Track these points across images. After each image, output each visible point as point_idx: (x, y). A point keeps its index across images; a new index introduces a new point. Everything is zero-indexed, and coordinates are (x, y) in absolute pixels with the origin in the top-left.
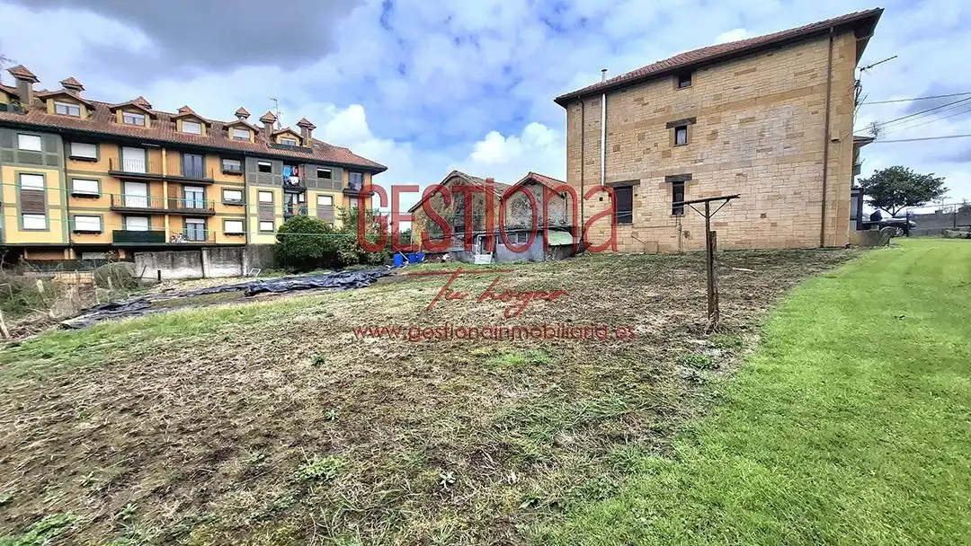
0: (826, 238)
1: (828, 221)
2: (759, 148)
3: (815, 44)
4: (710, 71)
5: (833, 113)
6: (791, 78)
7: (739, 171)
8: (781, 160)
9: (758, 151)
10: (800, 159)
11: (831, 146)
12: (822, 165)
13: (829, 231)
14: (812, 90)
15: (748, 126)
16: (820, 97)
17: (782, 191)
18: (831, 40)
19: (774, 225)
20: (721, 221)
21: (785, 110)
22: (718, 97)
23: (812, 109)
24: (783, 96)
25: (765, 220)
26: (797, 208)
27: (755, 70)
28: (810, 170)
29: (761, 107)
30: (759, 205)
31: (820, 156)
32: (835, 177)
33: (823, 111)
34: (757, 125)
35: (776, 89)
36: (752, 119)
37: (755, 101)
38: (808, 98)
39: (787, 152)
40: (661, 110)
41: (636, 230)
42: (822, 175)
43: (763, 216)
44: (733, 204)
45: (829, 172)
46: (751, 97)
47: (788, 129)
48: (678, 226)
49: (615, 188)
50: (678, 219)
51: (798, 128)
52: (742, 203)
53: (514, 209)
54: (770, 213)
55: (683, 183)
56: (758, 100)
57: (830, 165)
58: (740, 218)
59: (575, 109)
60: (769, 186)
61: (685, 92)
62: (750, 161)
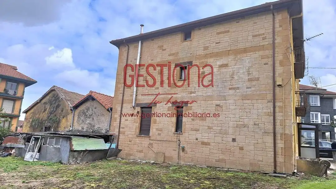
0: (278, 164)
1: (279, 151)
2: (231, 87)
3: (264, 17)
4: (202, 30)
5: (277, 65)
6: (250, 38)
7: (218, 102)
8: (245, 97)
9: (230, 89)
10: (257, 98)
11: (278, 89)
12: (272, 104)
13: (280, 159)
14: (262, 48)
15: (224, 70)
16: (269, 52)
17: (246, 121)
18: (273, 15)
19: (241, 149)
20: (206, 141)
21: (247, 60)
22: (206, 48)
23: (265, 61)
24: (245, 51)
25: (235, 144)
26: (257, 136)
27: (228, 32)
28: (264, 107)
29: (232, 57)
30: (231, 131)
31: (270, 97)
32: (281, 114)
33: (271, 63)
34: (230, 70)
35: (241, 46)
36: (226, 66)
37: (227, 53)
38: (261, 53)
39: (249, 91)
40: (173, 54)
41: (152, 142)
42: (272, 111)
43: (234, 140)
44: (214, 128)
45: (277, 109)
46: (226, 49)
47: (249, 74)
48: (178, 142)
49: (142, 108)
50: (178, 135)
51: (255, 74)
52: (219, 128)
53: (79, 117)
54: (238, 138)
55: (183, 107)
56: (230, 52)
57: (278, 104)
58: (219, 139)
59: (125, 49)
60: (237, 116)
61: (187, 43)
62: (224, 96)
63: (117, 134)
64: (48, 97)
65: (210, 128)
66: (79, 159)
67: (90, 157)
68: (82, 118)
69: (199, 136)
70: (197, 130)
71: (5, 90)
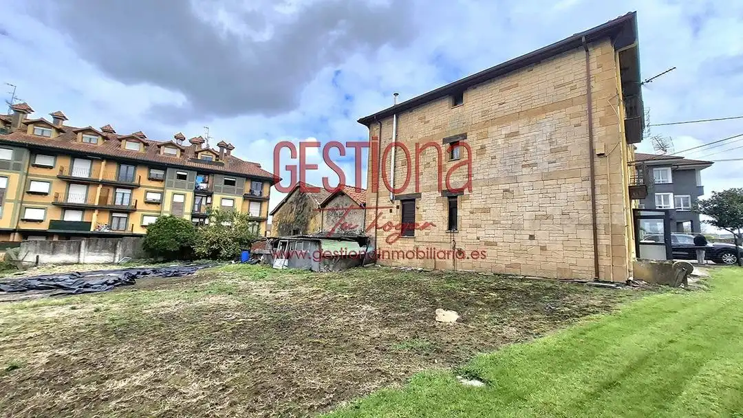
0: (602, 269)
1: (603, 250)
2: (523, 164)
3: (572, 56)
4: (479, 89)
5: (596, 124)
6: (551, 91)
7: (507, 187)
8: (546, 177)
9: (523, 166)
10: (565, 176)
11: (598, 161)
12: (589, 182)
13: (605, 262)
14: (571, 103)
15: (513, 141)
16: (581, 108)
17: (549, 211)
18: (587, 51)
19: (543, 248)
20: (491, 240)
21: (547, 124)
22: (485, 113)
23: (575, 121)
24: (544, 110)
25: (534, 242)
26: (566, 230)
27: (517, 85)
28: (577, 188)
29: (525, 121)
30: (527, 225)
31: (586, 172)
32: (605, 197)
33: (585, 123)
34: (521, 139)
35: (538, 103)
36: (515, 134)
37: (517, 116)
38: (569, 110)
39: (552, 167)
40: (439, 127)
41: (417, 244)
42: (590, 193)
43: (532, 237)
44: (502, 222)
45: (598, 191)
46: (514, 112)
47: (551, 143)
48: (452, 242)
49: (402, 201)
50: (452, 234)
51: (561, 142)
52: (510, 222)
53: (328, 217)
54: (538, 234)
55: (456, 197)
56: (521, 115)
57: (598, 183)
58: (509, 238)
59: (376, 128)
60: (535, 204)
61: (458, 109)
62: (516, 177)
63: (374, 235)
64: (293, 196)
65: (495, 222)
66: (331, 266)
67: (343, 264)
68: (332, 218)
69: (481, 234)
70: (477, 226)
71: (251, 190)
